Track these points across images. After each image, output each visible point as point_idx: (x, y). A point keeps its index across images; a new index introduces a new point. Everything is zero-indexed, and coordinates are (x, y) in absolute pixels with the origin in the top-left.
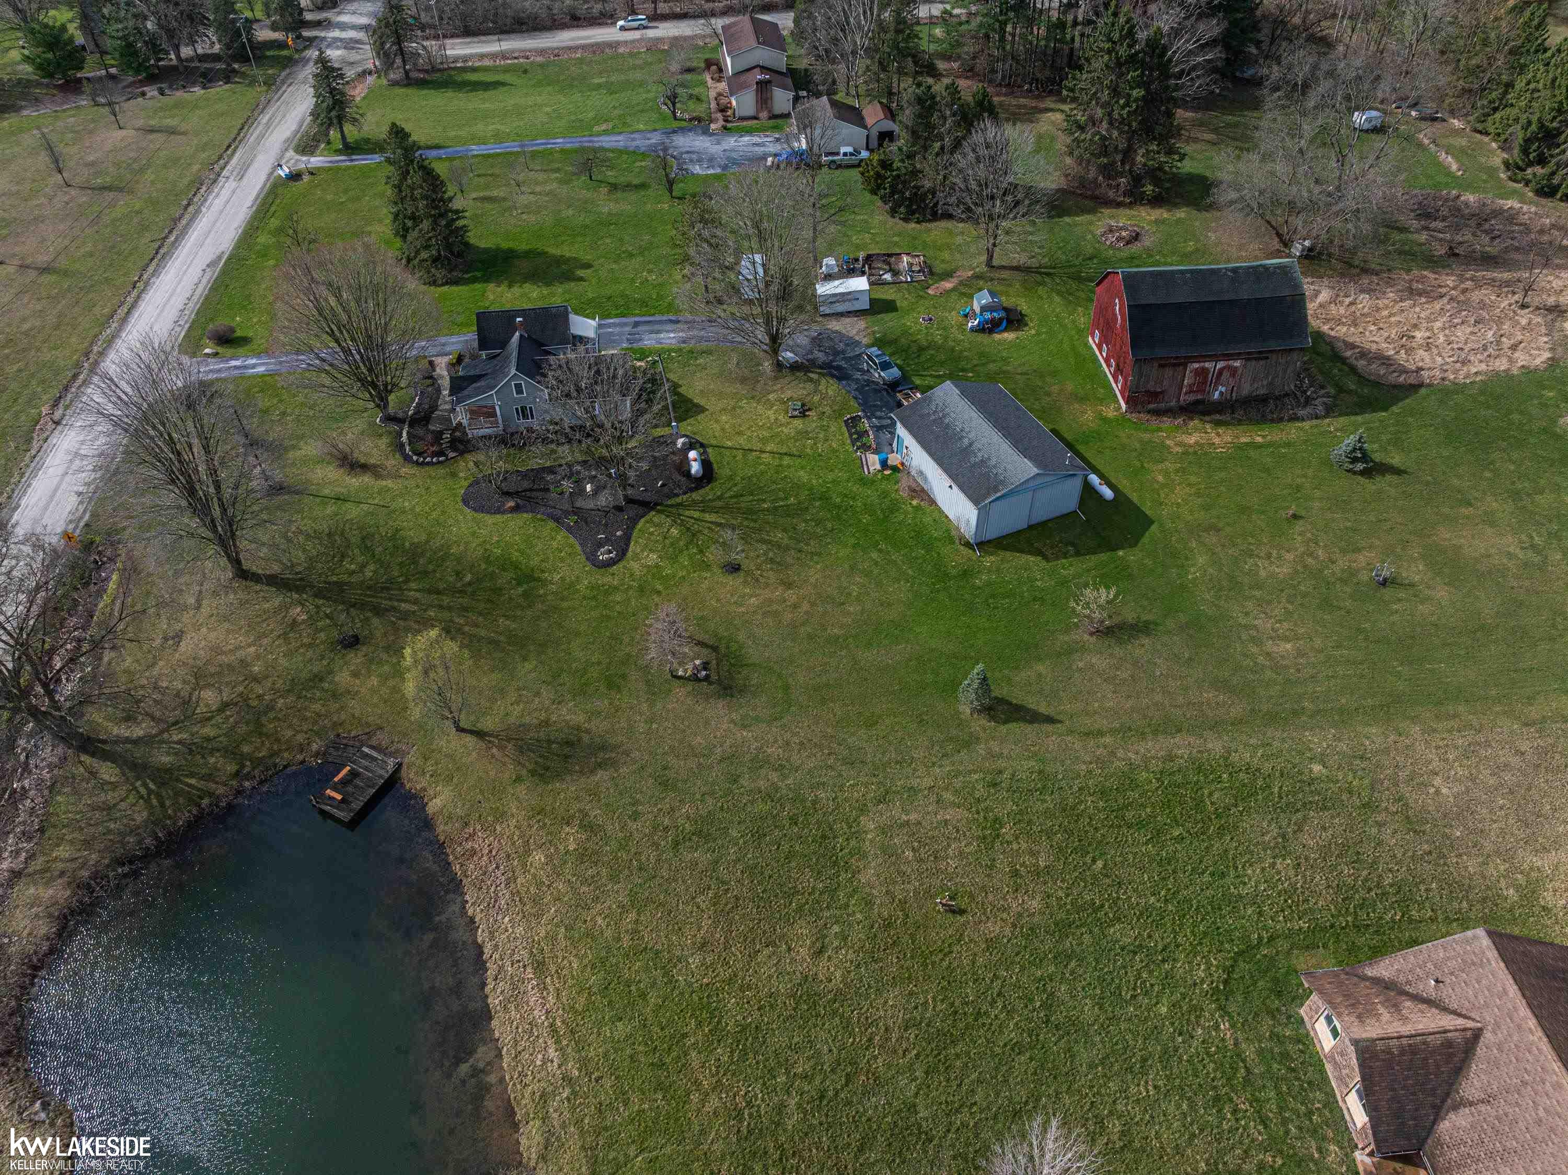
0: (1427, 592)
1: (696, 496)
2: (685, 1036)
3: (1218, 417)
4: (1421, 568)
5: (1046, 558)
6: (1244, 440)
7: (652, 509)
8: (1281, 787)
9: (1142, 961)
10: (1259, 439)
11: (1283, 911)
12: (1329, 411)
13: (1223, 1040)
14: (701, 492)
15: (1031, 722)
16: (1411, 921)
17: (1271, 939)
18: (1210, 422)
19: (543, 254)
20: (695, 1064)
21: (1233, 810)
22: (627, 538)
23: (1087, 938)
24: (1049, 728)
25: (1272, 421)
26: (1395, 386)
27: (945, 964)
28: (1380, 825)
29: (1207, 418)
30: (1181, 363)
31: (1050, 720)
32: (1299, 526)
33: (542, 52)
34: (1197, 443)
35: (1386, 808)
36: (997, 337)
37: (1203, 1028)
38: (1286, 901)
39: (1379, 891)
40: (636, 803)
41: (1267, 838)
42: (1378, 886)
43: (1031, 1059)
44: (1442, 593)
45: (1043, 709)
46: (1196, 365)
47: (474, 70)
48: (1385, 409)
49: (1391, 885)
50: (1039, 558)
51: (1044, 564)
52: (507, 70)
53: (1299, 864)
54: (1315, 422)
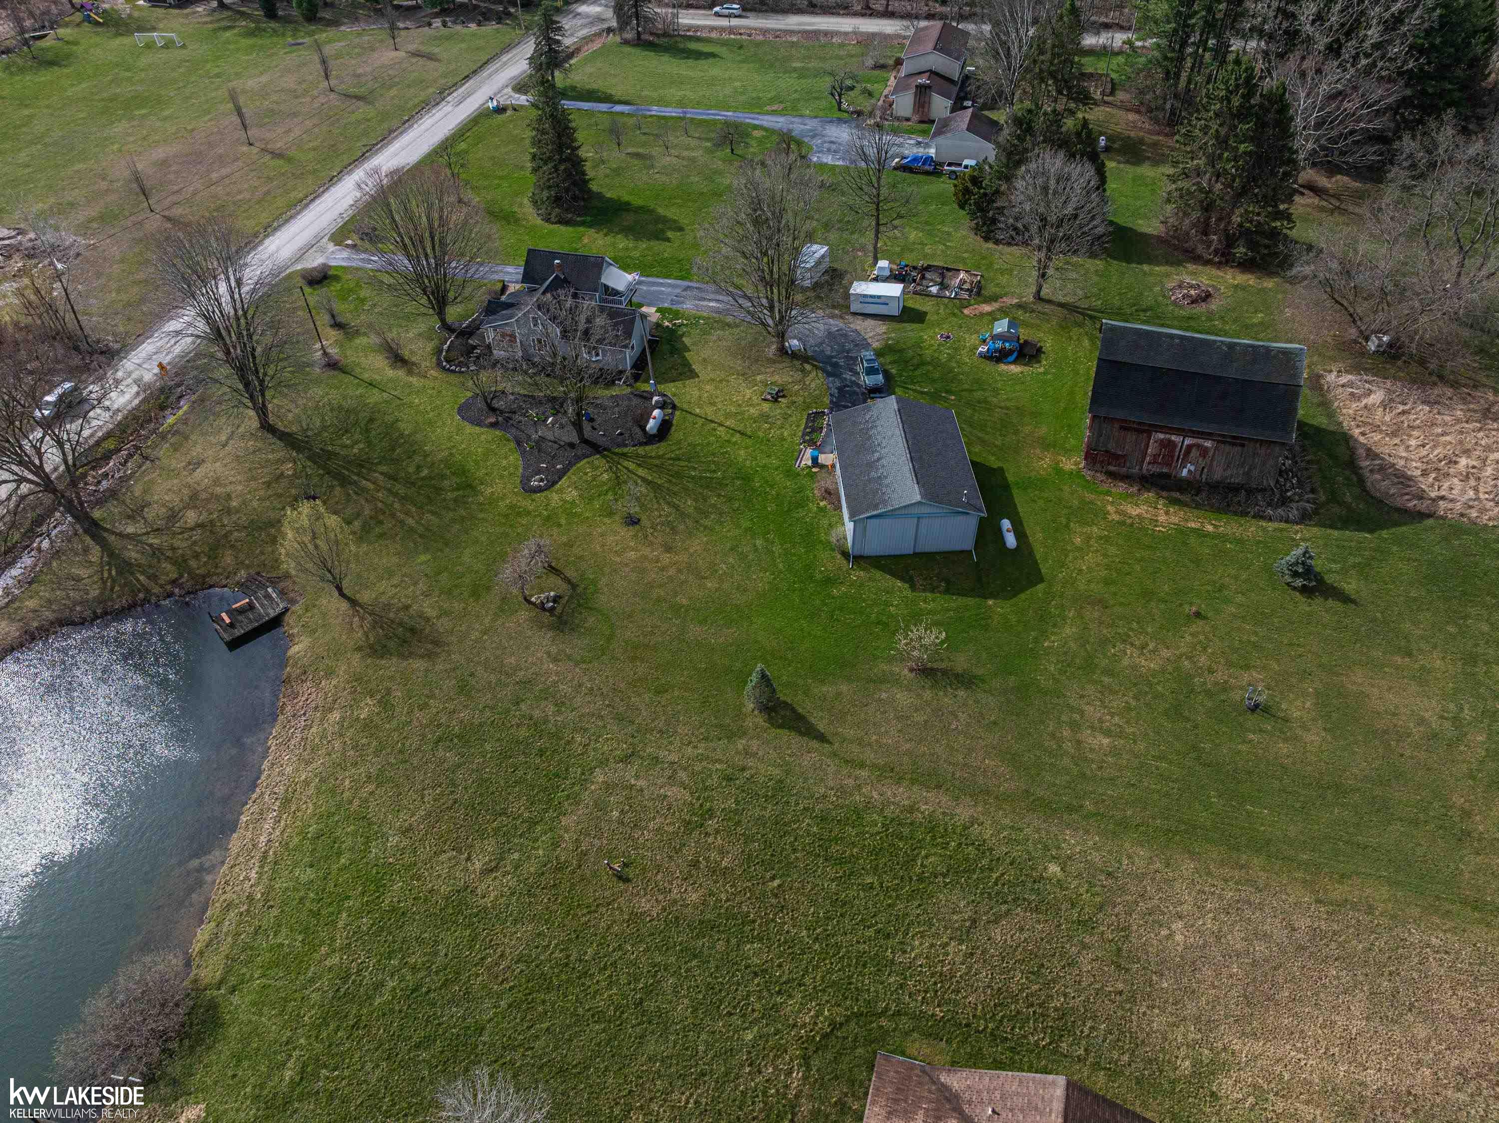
0: (1299, 732)
1: (641, 450)
2: (348, 898)
3: (1177, 495)
4: (1308, 705)
5: (913, 588)
6: (1192, 525)
7: (599, 452)
8: (1003, 874)
9: (758, 985)
10: (1210, 528)
11: (926, 992)
12: (1304, 518)
13: (787, 1087)
14: (648, 448)
15: (802, 734)
16: (1055, 1051)
17: (898, 1013)
18: (1167, 498)
19: (651, 212)
20: (341, 924)
21: (940, 879)
22: (562, 474)
23: (721, 946)
24: (815, 744)
25: (1235, 513)
26: (1398, 510)
27: (584, 919)
28: (1085, 946)
29: (1164, 494)
30: (1146, 430)
31: (822, 738)
32: (1198, 626)
33: (765, 31)
34: (1139, 516)
35: (1103, 933)
36: (1003, 367)
37: (776, 1068)
38: (935, 983)
39: (1039, 1011)
40: (432, 696)
41: (955, 917)
42: (1040, 1005)
43: (604, 1030)
44: (1314, 738)
45: (821, 726)
46: (1161, 436)
47: (698, 39)
48: (1371, 531)
49: (1056, 1009)
50: (906, 586)
51: (908, 593)
52: (724, 43)
53: (972, 954)
54: (1283, 525)
